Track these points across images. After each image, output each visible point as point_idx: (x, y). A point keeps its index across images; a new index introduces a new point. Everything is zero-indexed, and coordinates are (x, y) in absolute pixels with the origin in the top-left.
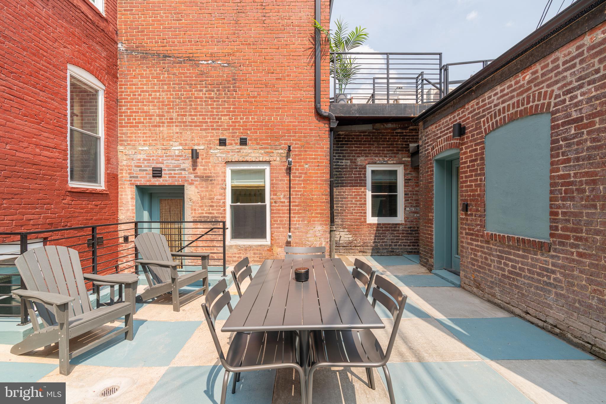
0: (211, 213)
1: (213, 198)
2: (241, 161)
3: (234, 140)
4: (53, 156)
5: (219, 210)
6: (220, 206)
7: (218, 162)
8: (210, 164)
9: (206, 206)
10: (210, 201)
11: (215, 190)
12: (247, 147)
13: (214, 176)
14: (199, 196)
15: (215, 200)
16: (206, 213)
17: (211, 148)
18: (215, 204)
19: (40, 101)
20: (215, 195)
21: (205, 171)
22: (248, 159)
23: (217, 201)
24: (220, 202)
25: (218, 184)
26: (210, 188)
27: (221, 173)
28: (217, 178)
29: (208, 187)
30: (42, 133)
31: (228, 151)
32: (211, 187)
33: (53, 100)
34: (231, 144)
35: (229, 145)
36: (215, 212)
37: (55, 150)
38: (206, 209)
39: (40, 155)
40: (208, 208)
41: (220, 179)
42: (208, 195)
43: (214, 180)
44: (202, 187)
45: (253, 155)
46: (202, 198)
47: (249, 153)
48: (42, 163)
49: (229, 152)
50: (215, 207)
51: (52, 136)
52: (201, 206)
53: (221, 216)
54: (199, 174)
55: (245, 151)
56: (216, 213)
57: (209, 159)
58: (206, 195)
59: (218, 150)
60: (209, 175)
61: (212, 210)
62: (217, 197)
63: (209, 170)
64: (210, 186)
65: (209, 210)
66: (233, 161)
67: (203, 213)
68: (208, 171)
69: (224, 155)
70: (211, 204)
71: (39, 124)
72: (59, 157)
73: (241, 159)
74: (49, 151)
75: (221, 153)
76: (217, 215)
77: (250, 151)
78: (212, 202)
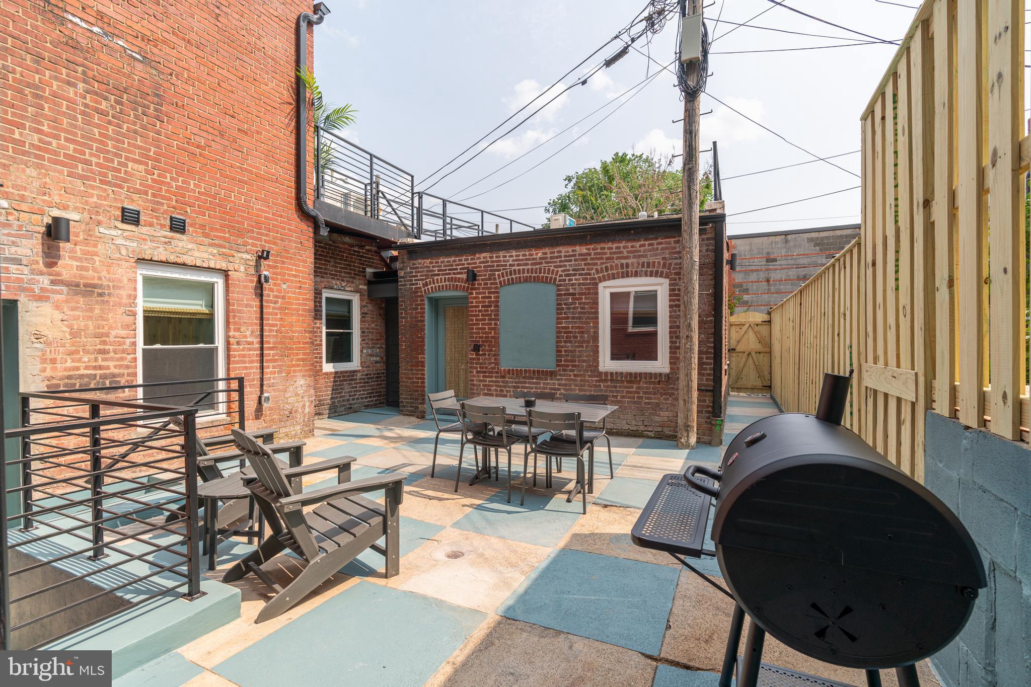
0: (100, 368)
1: (107, 335)
2: (173, 261)
3: (157, 218)
5: (122, 359)
6: (124, 351)
7: (118, 255)
8: (96, 258)
9: (86, 352)
10: (98, 340)
11: (110, 315)
12: (184, 237)
13: (109, 286)
14: (68, 330)
15: (112, 339)
16: (86, 368)
17: (99, 223)
18: (111, 348)
20: (111, 328)
21: (84, 273)
22: (189, 260)
23: (117, 339)
24: (124, 343)
25: (120, 305)
26: (97, 311)
27: (125, 281)
28: (117, 291)
29: (91, 310)
31: (144, 236)
32: (102, 310)
34: (151, 225)
35: (145, 226)
36: (111, 364)
38: (86, 359)
40: (93, 356)
41: (124, 293)
42: (91, 328)
43: (109, 295)
44: (73, 309)
45: (196, 254)
46: (74, 334)
47: (190, 250)
49: (145, 240)
50: (112, 354)
52: (70, 353)
53: (126, 371)
54: (66, 275)
55: (180, 244)
56: (115, 367)
57: (95, 246)
58: (86, 326)
59: (120, 232)
60: (96, 281)
61: (104, 360)
62: (116, 331)
63: (94, 270)
64: (97, 307)
65: (96, 360)
66: (155, 258)
67: (78, 369)
68: (91, 272)
69: (135, 244)
70: (99, 347)
73: (172, 258)
75: (126, 238)
76: (116, 371)
77: (190, 246)
78: (104, 343)
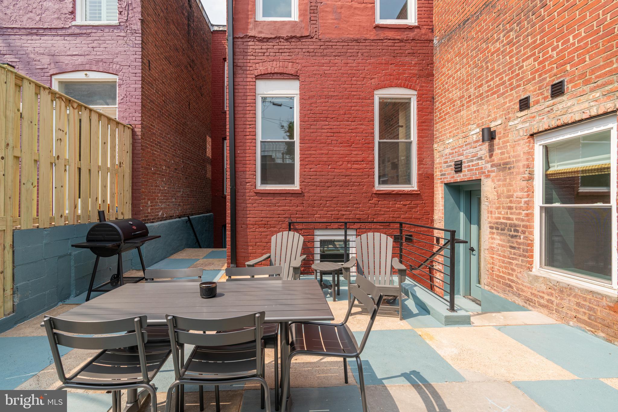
0: (509, 219)
1: (512, 196)
2: (554, 126)
3: (542, 94)
4: (361, 168)
5: (520, 214)
6: (520, 208)
7: (519, 137)
8: (508, 144)
9: (503, 208)
10: (508, 200)
11: (514, 182)
12: (564, 98)
13: (513, 162)
14: (496, 193)
15: (514, 199)
16: (504, 218)
17: (509, 120)
18: (514, 205)
19: (351, 129)
20: (514, 191)
21: (503, 156)
22: (567, 119)
23: (517, 199)
24: (521, 202)
25: (518, 174)
26: (508, 180)
27: (522, 155)
28: (517, 164)
29: (505, 180)
30: (353, 152)
31: (533, 115)
32: (510, 179)
33: (362, 124)
34: (537, 102)
35: (534, 105)
36: (514, 217)
37: (363, 162)
38: (503, 213)
39: (351, 168)
40: (506, 211)
41: (521, 164)
42: (505, 192)
43: (514, 167)
44: (499, 181)
45: (576, 108)
46: (499, 197)
47: (569, 107)
48: (353, 174)
49: (534, 117)
50: (514, 210)
51: (360, 153)
52: (498, 208)
53: (522, 223)
54: (496, 162)
55: (560, 106)
56: (516, 219)
57: (508, 136)
58: (503, 190)
59: (519, 119)
60: (508, 160)
61: (511, 214)
62: (517, 193)
63: (508, 153)
64: (508, 177)
65: (507, 213)
66: (541, 130)
67: (499, 218)
68: (506, 155)
69: (528, 124)
70: (509, 205)
71: (350, 146)
72: (366, 167)
73: (554, 123)
74: (357, 164)
75: (524, 122)
76: (516, 222)
77: (569, 104)
78: (511, 202)
